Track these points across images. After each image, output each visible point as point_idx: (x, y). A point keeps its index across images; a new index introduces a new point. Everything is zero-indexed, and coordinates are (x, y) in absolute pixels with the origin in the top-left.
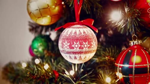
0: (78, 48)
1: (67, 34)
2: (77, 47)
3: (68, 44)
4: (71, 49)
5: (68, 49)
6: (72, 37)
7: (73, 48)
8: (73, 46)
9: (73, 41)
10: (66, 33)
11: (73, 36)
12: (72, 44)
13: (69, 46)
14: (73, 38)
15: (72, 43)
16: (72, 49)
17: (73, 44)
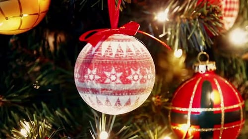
0: (138, 82)
1: (111, 54)
2: (137, 80)
3: (119, 75)
4: (126, 85)
5: (118, 85)
6: (126, 60)
7: (129, 82)
8: (130, 78)
9: (129, 69)
10: (107, 51)
11: (126, 56)
12: (128, 74)
13: (121, 77)
14: (128, 62)
15: (127, 72)
16: (127, 83)
17: (130, 73)
